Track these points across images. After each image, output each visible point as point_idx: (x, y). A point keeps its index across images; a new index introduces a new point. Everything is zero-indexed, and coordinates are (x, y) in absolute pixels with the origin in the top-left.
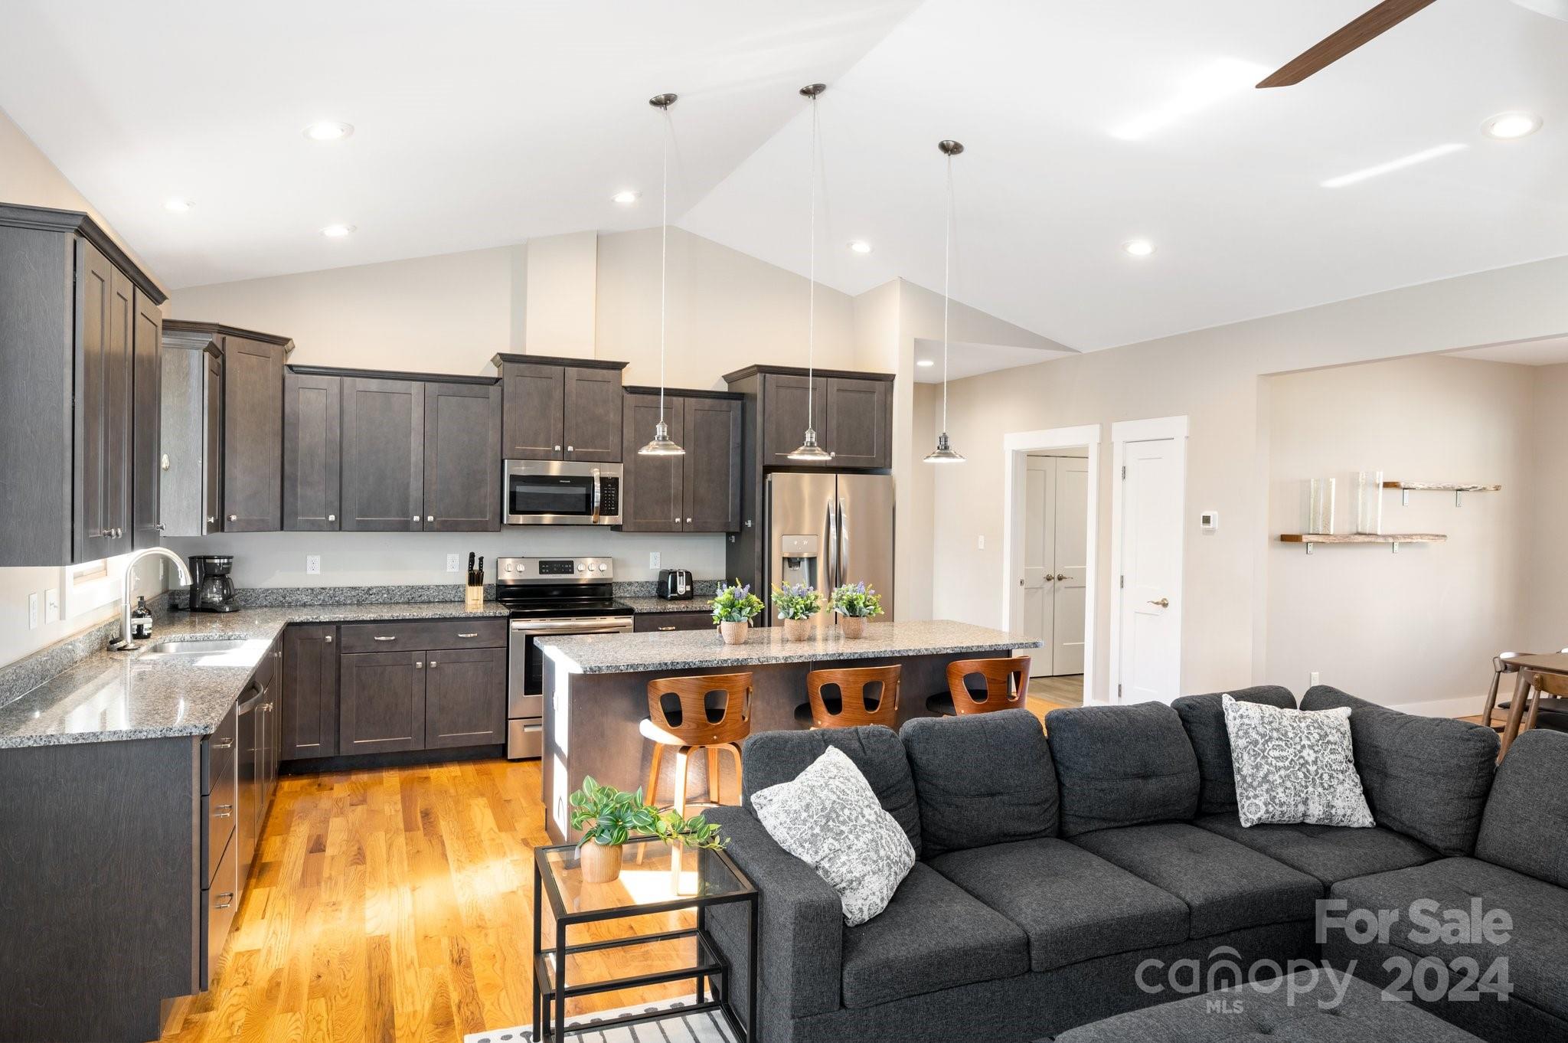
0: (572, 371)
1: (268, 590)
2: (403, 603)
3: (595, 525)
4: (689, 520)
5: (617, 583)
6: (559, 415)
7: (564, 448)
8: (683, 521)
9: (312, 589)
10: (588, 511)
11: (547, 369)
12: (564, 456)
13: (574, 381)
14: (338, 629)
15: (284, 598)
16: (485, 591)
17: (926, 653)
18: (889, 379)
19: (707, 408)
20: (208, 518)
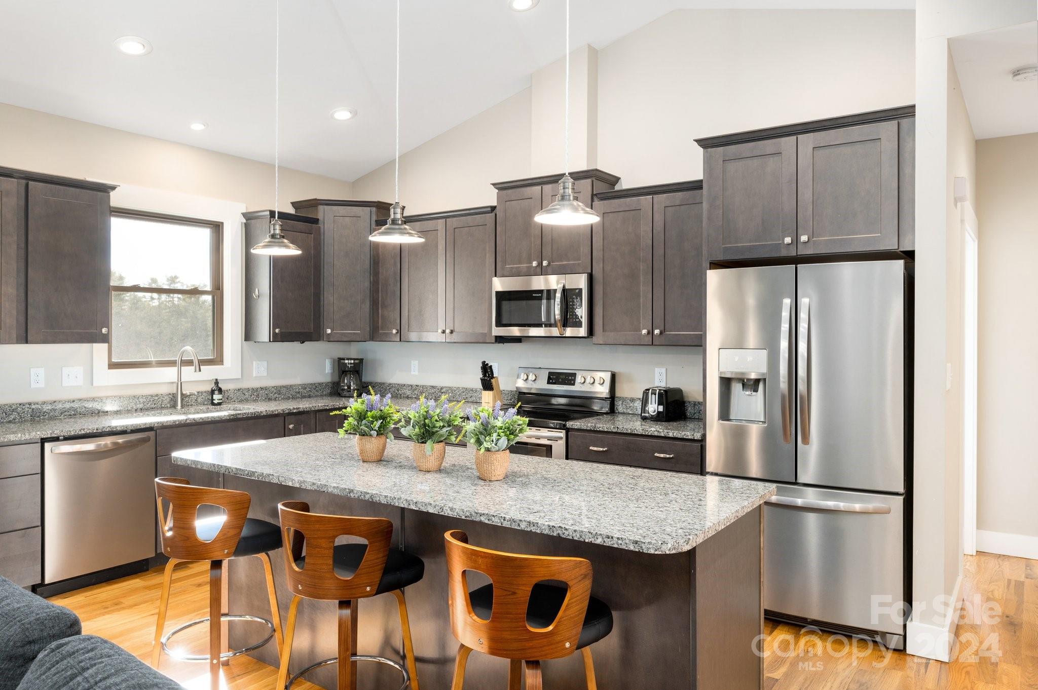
1: (390, 384)
4: (657, 332)
7: (540, 264)
9: (412, 386)
10: (555, 324)
15: (398, 391)
16: (500, 398)
18: (906, 115)
19: (678, 203)
20: (274, 329)
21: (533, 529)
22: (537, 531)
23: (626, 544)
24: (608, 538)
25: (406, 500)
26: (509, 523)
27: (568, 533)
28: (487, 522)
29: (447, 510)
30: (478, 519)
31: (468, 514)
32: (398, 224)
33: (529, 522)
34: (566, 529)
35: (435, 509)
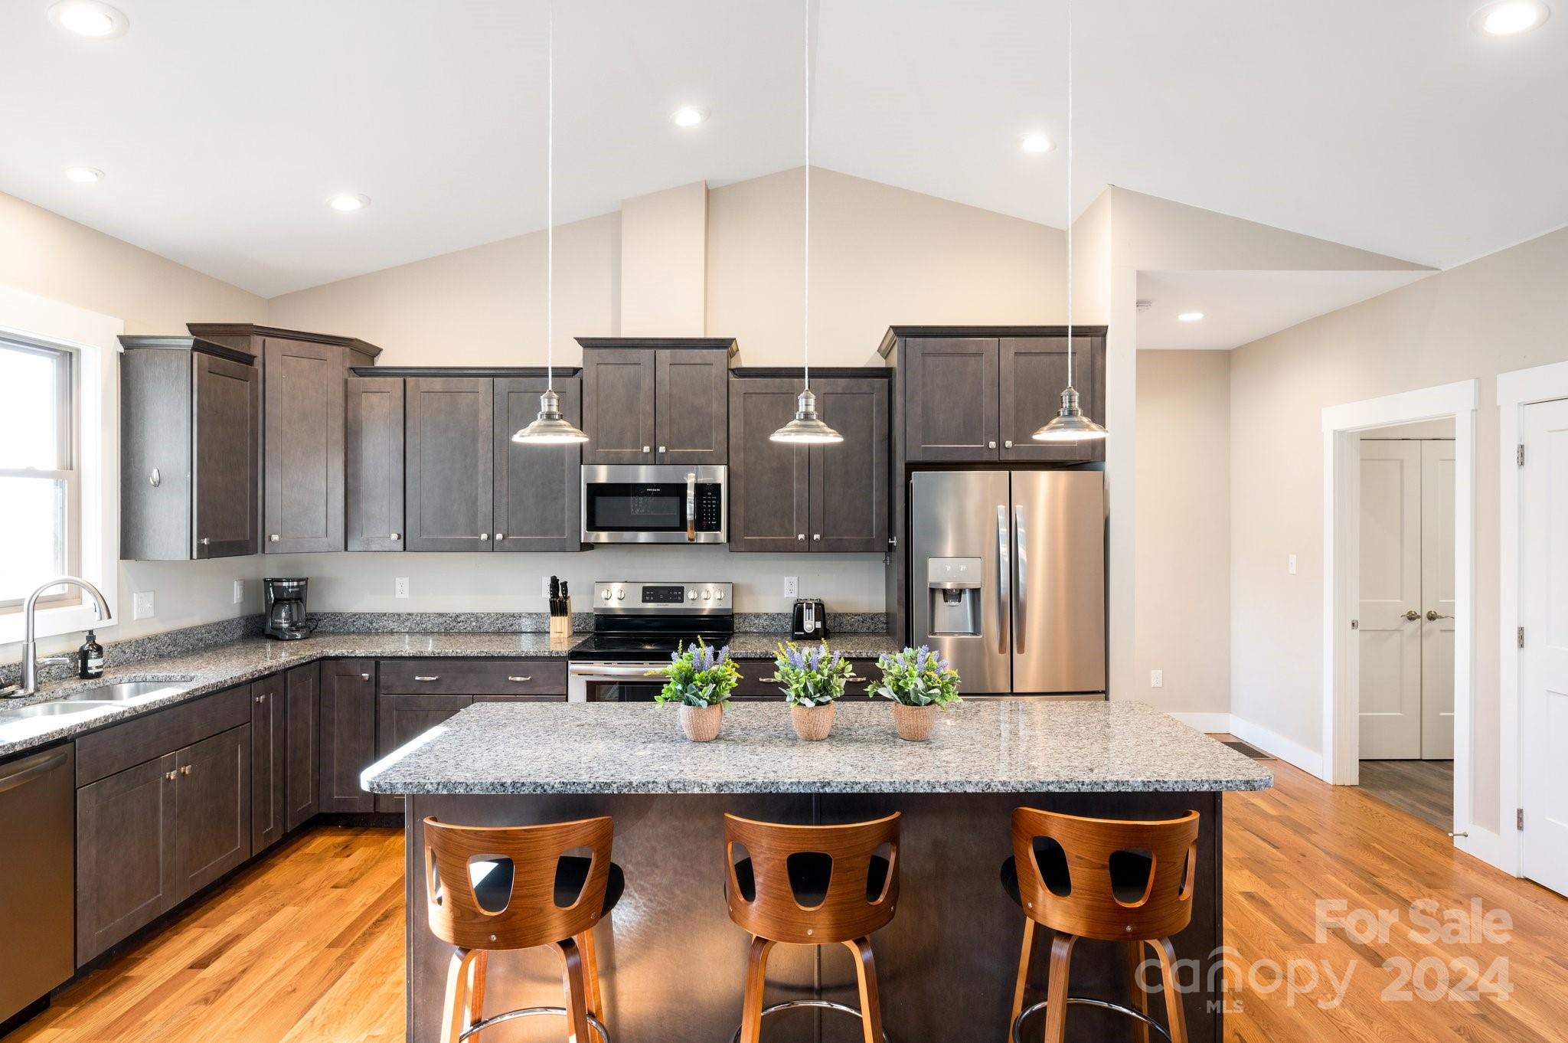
0: (664, 355)
1: (355, 615)
2: (493, 633)
3: (692, 542)
4: (816, 537)
5: (740, 615)
6: (650, 408)
7: (655, 449)
8: (809, 537)
9: (399, 615)
10: (683, 527)
11: (633, 354)
12: (655, 459)
13: (667, 367)
14: (377, 665)
15: (372, 624)
16: (572, 624)
17: (1002, 789)
18: (1096, 334)
19: (840, 390)
20: (199, 538)
21: (1123, 789)
22: (1127, 790)
23: (1237, 785)
24: (1216, 783)
25: (929, 783)
26: (1089, 787)
27: (1167, 786)
28: (1057, 790)
29: (996, 786)
30: (1044, 789)
31: (1029, 785)
32: (813, 420)
33: (1117, 782)
34: (1165, 782)
35: (977, 788)
